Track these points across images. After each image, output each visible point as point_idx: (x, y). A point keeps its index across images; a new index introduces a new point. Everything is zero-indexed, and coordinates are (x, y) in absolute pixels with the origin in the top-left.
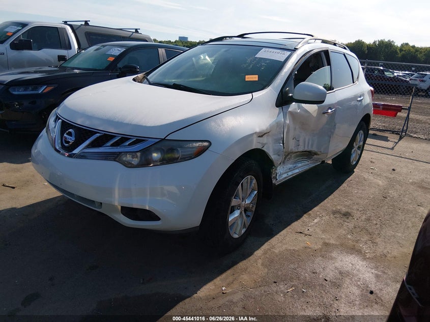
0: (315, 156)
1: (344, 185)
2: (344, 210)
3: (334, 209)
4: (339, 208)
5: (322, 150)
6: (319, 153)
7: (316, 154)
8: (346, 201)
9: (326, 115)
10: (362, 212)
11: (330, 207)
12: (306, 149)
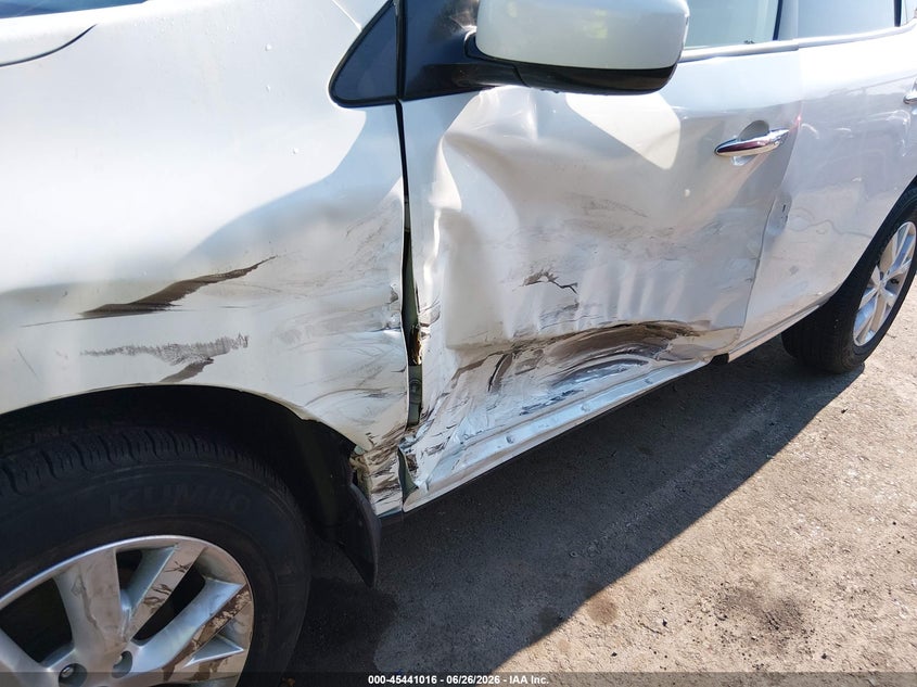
0: (680, 340)
1: (811, 434)
2: (778, 584)
3: (734, 578)
4: (756, 571)
5: (712, 315)
6: (696, 328)
7: (681, 331)
8: (798, 529)
9: (736, 159)
10: (857, 605)
11: (720, 565)
12: (623, 315)
